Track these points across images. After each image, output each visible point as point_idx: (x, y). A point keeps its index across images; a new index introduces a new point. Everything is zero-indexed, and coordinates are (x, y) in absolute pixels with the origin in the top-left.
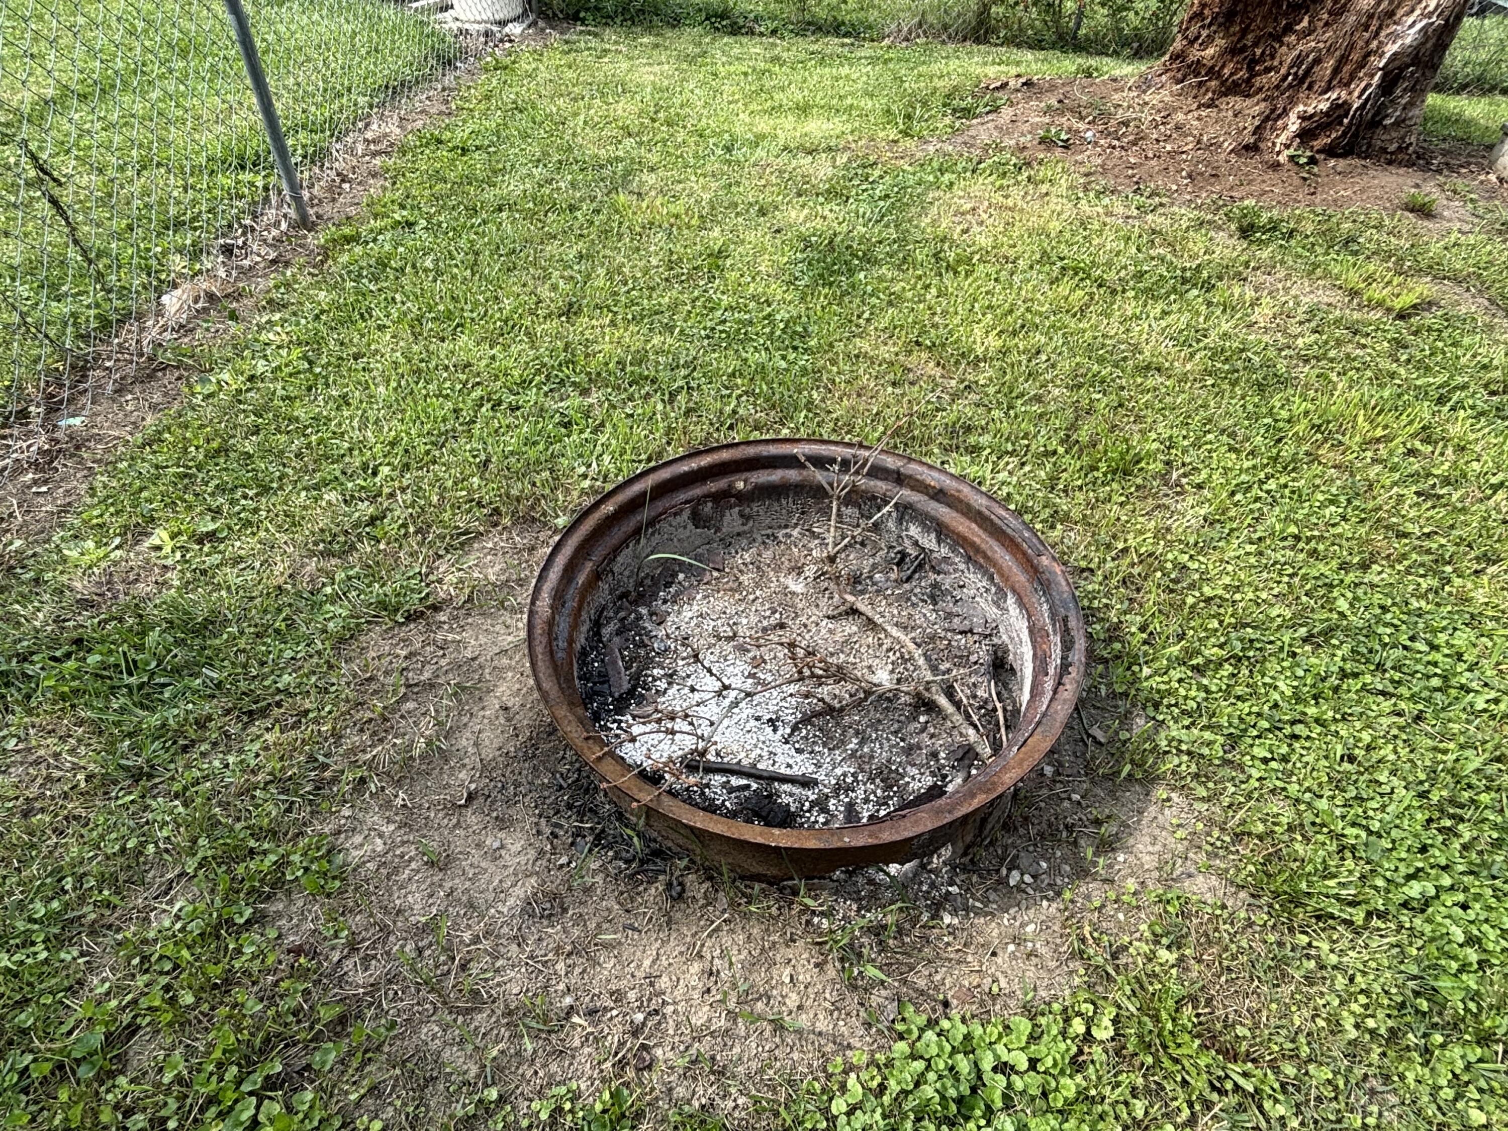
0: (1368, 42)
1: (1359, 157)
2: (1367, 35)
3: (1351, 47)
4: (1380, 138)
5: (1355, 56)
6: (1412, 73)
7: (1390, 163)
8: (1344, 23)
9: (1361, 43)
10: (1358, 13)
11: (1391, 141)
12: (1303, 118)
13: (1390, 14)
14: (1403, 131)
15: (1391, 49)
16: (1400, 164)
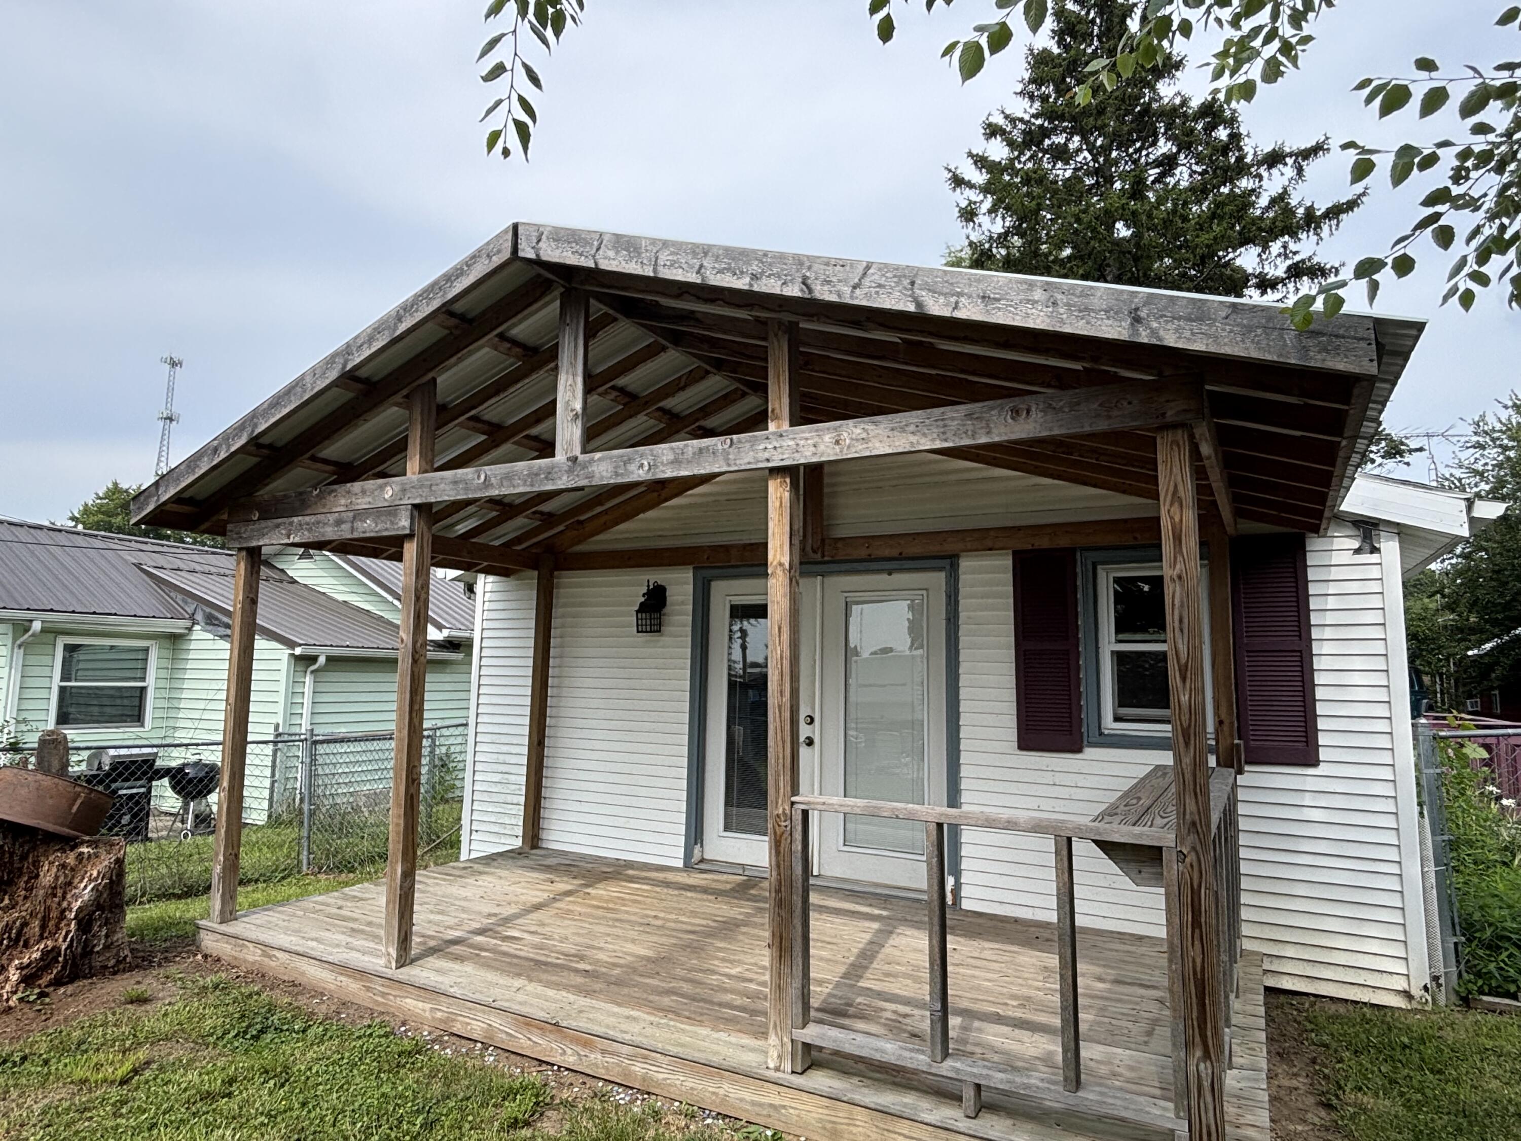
0: (59, 904)
1: (85, 977)
2: (56, 900)
3: (48, 909)
4: (97, 961)
5: (54, 914)
6: (100, 916)
7: (115, 973)
8: (36, 896)
9: (54, 906)
10: (44, 887)
11: (108, 959)
12: (21, 968)
13: (70, 883)
14: (115, 951)
15: (76, 905)
16: (124, 971)
